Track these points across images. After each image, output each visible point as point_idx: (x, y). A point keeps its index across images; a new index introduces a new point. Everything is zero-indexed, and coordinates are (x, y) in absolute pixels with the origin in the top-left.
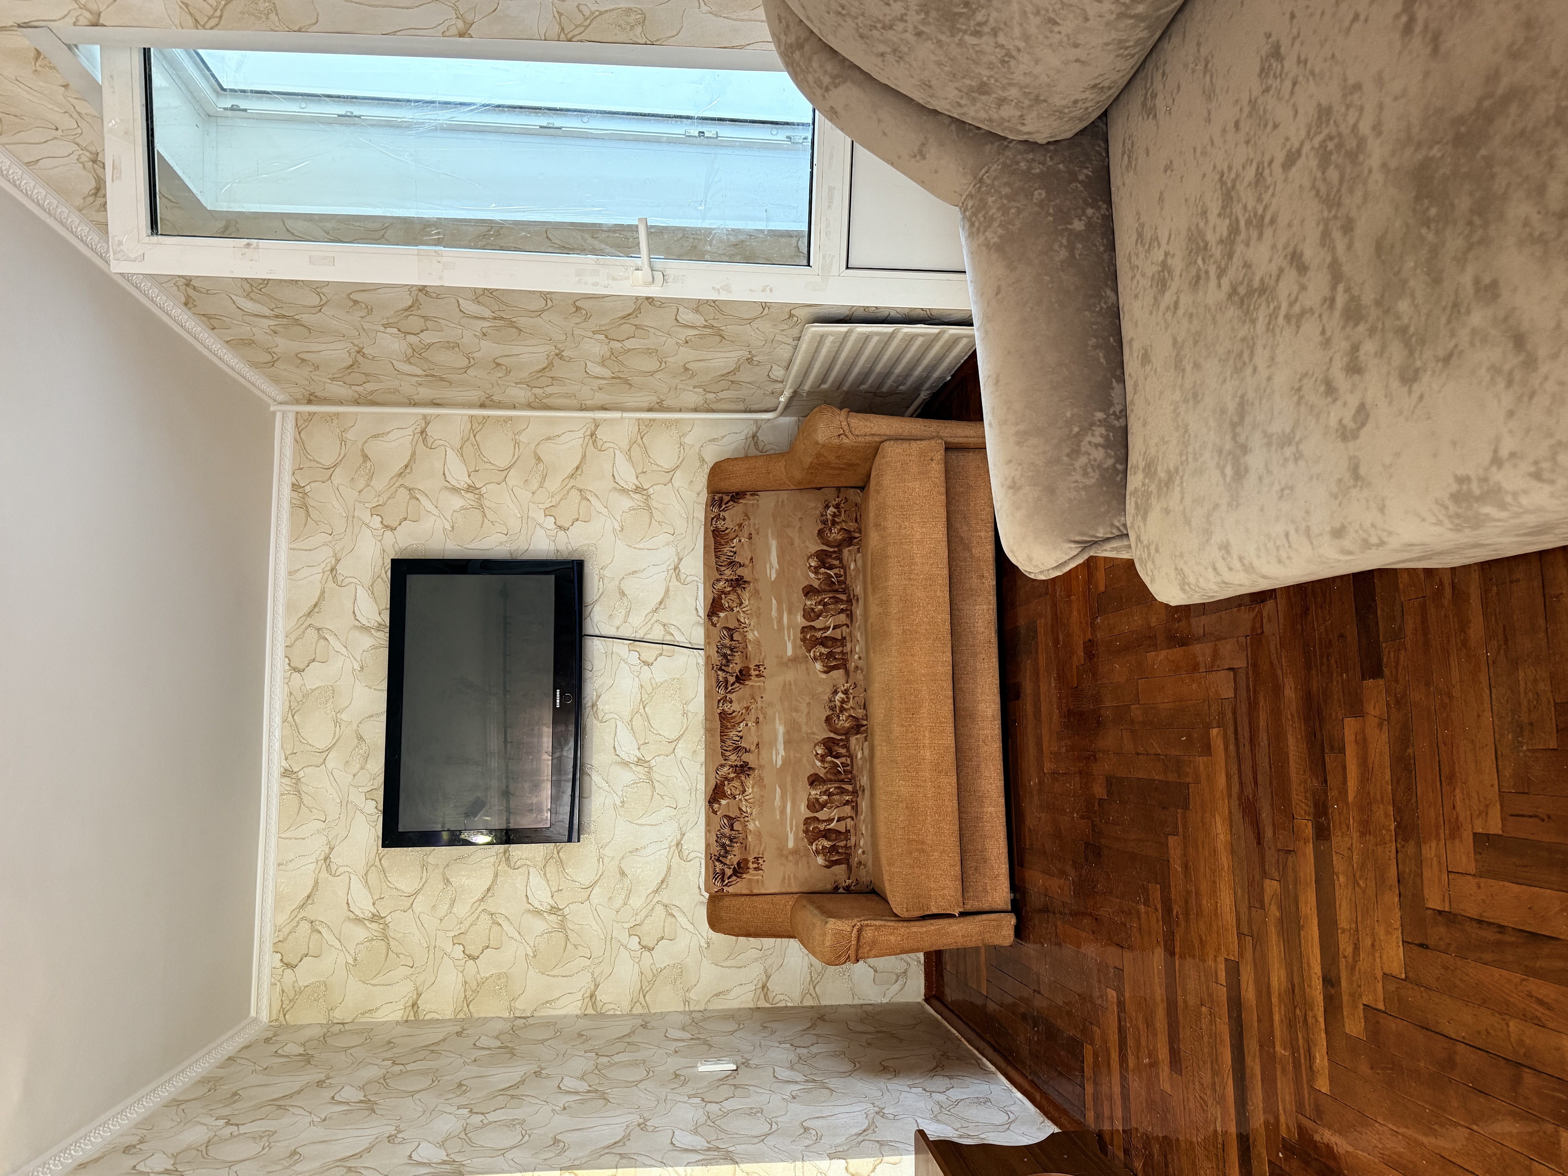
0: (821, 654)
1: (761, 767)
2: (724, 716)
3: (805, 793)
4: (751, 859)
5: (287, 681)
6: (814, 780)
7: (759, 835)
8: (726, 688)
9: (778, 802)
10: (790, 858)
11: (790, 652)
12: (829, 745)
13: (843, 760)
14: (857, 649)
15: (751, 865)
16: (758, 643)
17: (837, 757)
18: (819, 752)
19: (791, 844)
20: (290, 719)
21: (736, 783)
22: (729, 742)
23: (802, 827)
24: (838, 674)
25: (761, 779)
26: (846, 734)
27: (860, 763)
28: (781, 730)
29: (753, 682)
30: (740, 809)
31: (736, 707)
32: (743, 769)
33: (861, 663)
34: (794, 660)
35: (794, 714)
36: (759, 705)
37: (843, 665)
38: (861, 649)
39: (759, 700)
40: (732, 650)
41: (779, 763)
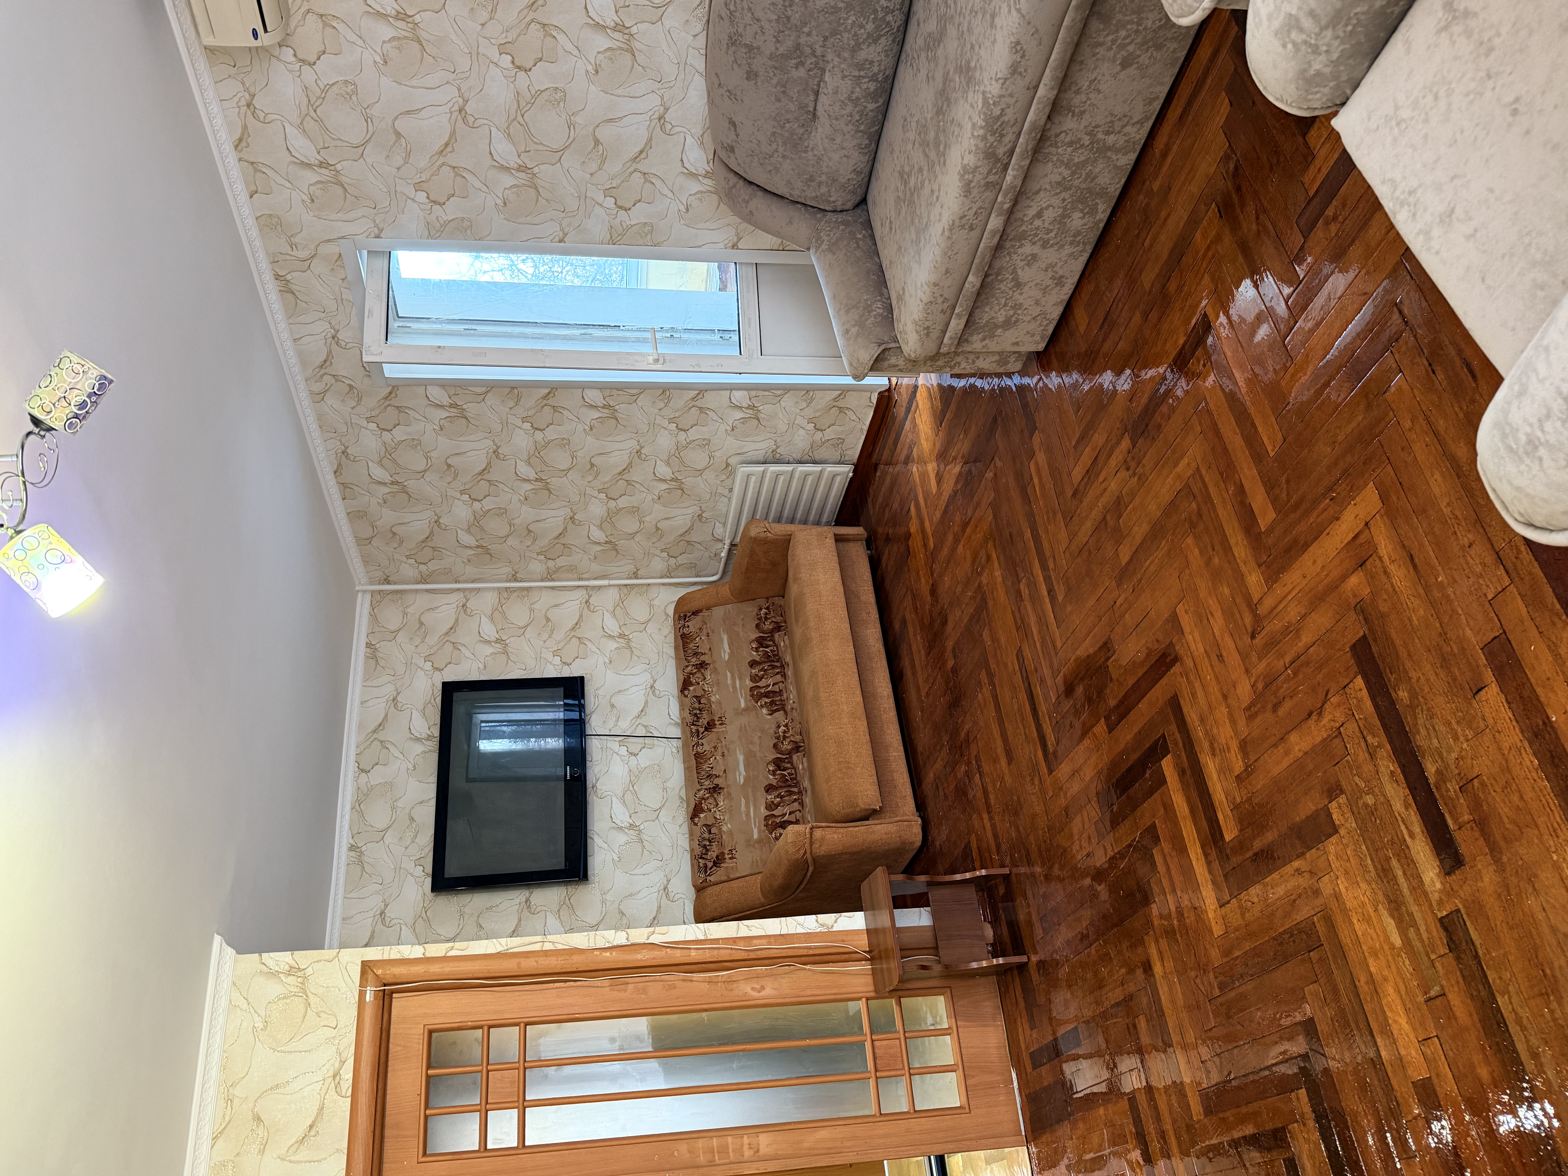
0: (766, 703)
1: (728, 786)
2: (697, 756)
3: (763, 798)
4: (726, 852)
5: (356, 779)
6: (769, 789)
7: (731, 833)
8: (698, 736)
9: (743, 808)
10: (756, 846)
11: (743, 705)
12: (777, 763)
13: (789, 771)
14: (792, 696)
15: (727, 856)
16: (719, 703)
17: (784, 770)
18: (771, 768)
19: (756, 836)
20: (357, 807)
21: (711, 800)
22: (703, 773)
23: (763, 822)
24: (779, 715)
25: (730, 794)
26: (789, 754)
27: (802, 772)
28: (741, 758)
29: (719, 729)
30: (715, 818)
31: (706, 747)
32: (716, 790)
33: (795, 705)
34: (746, 709)
35: (750, 746)
36: (723, 744)
37: (783, 708)
38: (794, 696)
39: (723, 740)
40: (700, 710)
41: (742, 781)
